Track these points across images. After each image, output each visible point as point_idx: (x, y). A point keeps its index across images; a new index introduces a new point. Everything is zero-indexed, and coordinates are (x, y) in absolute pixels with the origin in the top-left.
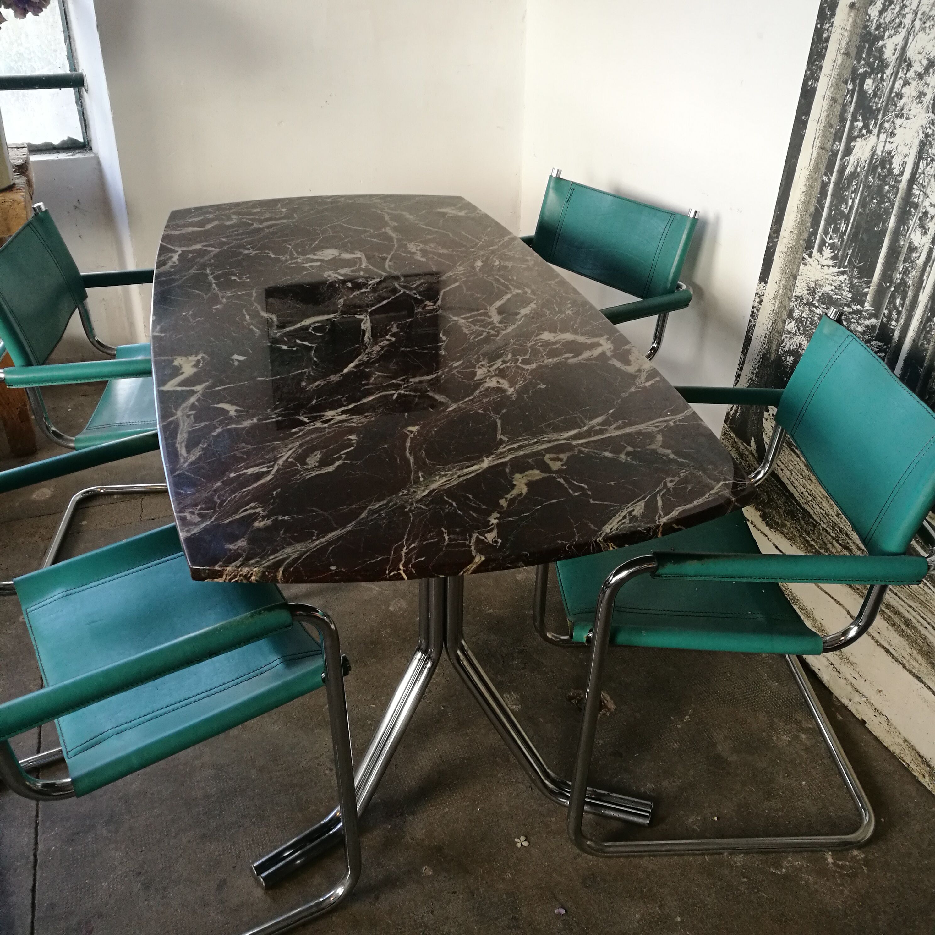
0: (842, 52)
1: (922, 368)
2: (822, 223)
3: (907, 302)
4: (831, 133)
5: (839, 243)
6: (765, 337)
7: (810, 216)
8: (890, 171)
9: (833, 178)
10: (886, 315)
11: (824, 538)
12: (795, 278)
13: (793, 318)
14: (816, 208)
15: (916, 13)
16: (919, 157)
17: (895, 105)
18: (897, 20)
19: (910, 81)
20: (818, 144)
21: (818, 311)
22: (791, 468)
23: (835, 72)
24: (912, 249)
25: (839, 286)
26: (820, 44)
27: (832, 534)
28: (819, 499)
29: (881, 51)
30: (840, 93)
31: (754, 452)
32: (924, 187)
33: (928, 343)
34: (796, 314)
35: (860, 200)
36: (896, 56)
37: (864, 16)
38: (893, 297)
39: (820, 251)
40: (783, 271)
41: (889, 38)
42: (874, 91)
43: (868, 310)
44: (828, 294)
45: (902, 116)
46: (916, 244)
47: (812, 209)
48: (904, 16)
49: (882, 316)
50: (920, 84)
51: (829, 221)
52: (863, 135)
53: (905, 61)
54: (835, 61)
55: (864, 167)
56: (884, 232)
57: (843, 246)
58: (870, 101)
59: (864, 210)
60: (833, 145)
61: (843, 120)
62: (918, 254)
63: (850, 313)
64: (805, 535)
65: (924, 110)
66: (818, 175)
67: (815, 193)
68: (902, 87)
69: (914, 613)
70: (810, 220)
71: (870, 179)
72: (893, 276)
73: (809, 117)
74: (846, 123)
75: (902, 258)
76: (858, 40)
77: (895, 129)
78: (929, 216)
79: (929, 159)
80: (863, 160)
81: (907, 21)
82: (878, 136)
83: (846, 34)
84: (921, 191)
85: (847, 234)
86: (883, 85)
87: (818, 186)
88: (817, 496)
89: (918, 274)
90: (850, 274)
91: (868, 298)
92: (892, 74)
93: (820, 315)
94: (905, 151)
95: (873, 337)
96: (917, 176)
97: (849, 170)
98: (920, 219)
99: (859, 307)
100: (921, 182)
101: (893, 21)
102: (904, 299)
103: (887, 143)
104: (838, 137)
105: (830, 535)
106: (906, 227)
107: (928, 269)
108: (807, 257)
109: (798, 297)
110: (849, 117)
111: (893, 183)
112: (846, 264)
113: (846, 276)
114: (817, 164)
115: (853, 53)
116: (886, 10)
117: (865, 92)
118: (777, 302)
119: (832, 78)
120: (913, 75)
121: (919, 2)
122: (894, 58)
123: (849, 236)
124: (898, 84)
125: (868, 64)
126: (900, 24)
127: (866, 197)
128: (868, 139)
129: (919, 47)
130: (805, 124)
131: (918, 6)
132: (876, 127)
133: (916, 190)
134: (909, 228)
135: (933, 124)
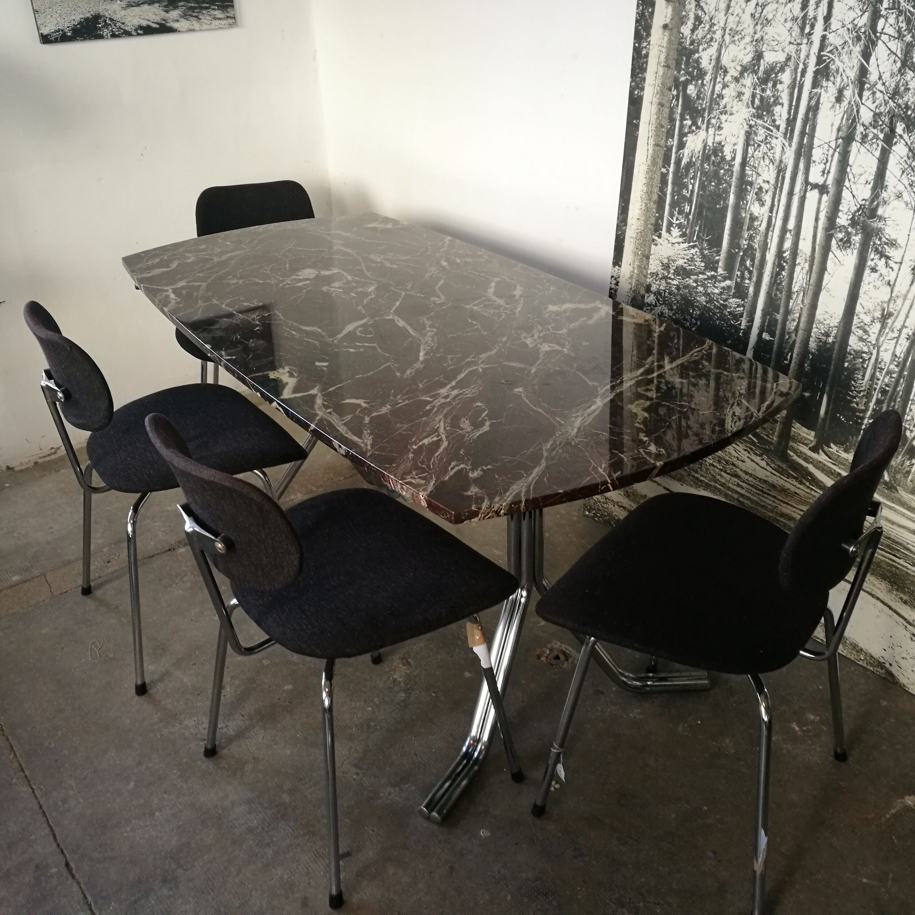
0: (662, 64)
1: (778, 314)
2: (667, 208)
3: (757, 262)
4: (663, 132)
5: (686, 223)
7: (654, 203)
8: (723, 158)
9: (672, 169)
10: (739, 275)
11: (714, 472)
12: (648, 258)
13: (651, 292)
14: (659, 196)
15: (724, 29)
16: (747, 144)
17: (718, 104)
18: (709, 36)
19: (729, 84)
20: (652, 142)
21: (675, 282)
23: (659, 82)
24: (753, 219)
25: (692, 258)
26: (641, 59)
27: (720, 467)
29: (698, 61)
30: (666, 99)
32: (755, 168)
33: (781, 293)
34: (654, 288)
35: (699, 184)
36: (712, 65)
37: (678, 35)
38: (743, 260)
39: (669, 231)
40: (635, 254)
41: (703, 50)
42: (697, 94)
43: (722, 274)
44: (682, 266)
45: (726, 113)
46: (756, 214)
47: (655, 197)
48: (714, 32)
49: (735, 277)
50: (738, 86)
51: (673, 205)
52: (693, 131)
53: (721, 68)
54: (656, 73)
55: (699, 157)
56: (725, 208)
57: (690, 225)
58: (695, 103)
59: (704, 192)
60: (666, 142)
61: (672, 120)
62: (760, 223)
63: (705, 279)
64: (693, 473)
65: (745, 107)
66: (657, 168)
67: (655, 184)
68: (722, 90)
70: (655, 206)
71: (706, 166)
72: (740, 243)
73: (640, 121)
74: (676, 123)
75: (745, 227)
76: (676, 54)
77: (721, 123)
78: (764, 190)
79: (756, 145)
80: (696, 151)
81: (718, 35)
82: (707, 131)
83: (664, 50)
84: (753, 171)
85: (692, 214)
86: (704, 89)
87: (658, 177)
89: (762, 238)
90: (700, 247)
91: (720, 264)
92: (711, 80)
93: (677, 285)
94: (734, 140)
95: (729, 295)
96: (748, 159)
97: (684, 161)
98: (757, 194)
99: (713, 273)
100: (752, 164)
101: (705, 37)
102: (753, 260)
103: (716, 135)
104: (670, 134)
105: (717, 468)
106: (745, 202)
107: (770, 233)
108: (656, 238)
109: (653, 273)
110: (678, 117)
111: (727, 167)
112: (695, 239)
113: (696, 249)
114: (654, 159)
115: (673, 64)
116: (697, 29)
117: (689, 96)
118: (634, 281)
119: (656, 87)
120: (730, 79)
121: (726, 21)
122: (711, 67)
123: (694, 215)
124: (718, 87)
125: (687, 73)
126: (712, 39)
127: (704, 181)
128: (699, 134)
129: (731, 57)
130: (637, 126)
131: (726, 24)
132: (703, 123)
133: (748, 171)
134: (747, 202)
135: (754, 117)
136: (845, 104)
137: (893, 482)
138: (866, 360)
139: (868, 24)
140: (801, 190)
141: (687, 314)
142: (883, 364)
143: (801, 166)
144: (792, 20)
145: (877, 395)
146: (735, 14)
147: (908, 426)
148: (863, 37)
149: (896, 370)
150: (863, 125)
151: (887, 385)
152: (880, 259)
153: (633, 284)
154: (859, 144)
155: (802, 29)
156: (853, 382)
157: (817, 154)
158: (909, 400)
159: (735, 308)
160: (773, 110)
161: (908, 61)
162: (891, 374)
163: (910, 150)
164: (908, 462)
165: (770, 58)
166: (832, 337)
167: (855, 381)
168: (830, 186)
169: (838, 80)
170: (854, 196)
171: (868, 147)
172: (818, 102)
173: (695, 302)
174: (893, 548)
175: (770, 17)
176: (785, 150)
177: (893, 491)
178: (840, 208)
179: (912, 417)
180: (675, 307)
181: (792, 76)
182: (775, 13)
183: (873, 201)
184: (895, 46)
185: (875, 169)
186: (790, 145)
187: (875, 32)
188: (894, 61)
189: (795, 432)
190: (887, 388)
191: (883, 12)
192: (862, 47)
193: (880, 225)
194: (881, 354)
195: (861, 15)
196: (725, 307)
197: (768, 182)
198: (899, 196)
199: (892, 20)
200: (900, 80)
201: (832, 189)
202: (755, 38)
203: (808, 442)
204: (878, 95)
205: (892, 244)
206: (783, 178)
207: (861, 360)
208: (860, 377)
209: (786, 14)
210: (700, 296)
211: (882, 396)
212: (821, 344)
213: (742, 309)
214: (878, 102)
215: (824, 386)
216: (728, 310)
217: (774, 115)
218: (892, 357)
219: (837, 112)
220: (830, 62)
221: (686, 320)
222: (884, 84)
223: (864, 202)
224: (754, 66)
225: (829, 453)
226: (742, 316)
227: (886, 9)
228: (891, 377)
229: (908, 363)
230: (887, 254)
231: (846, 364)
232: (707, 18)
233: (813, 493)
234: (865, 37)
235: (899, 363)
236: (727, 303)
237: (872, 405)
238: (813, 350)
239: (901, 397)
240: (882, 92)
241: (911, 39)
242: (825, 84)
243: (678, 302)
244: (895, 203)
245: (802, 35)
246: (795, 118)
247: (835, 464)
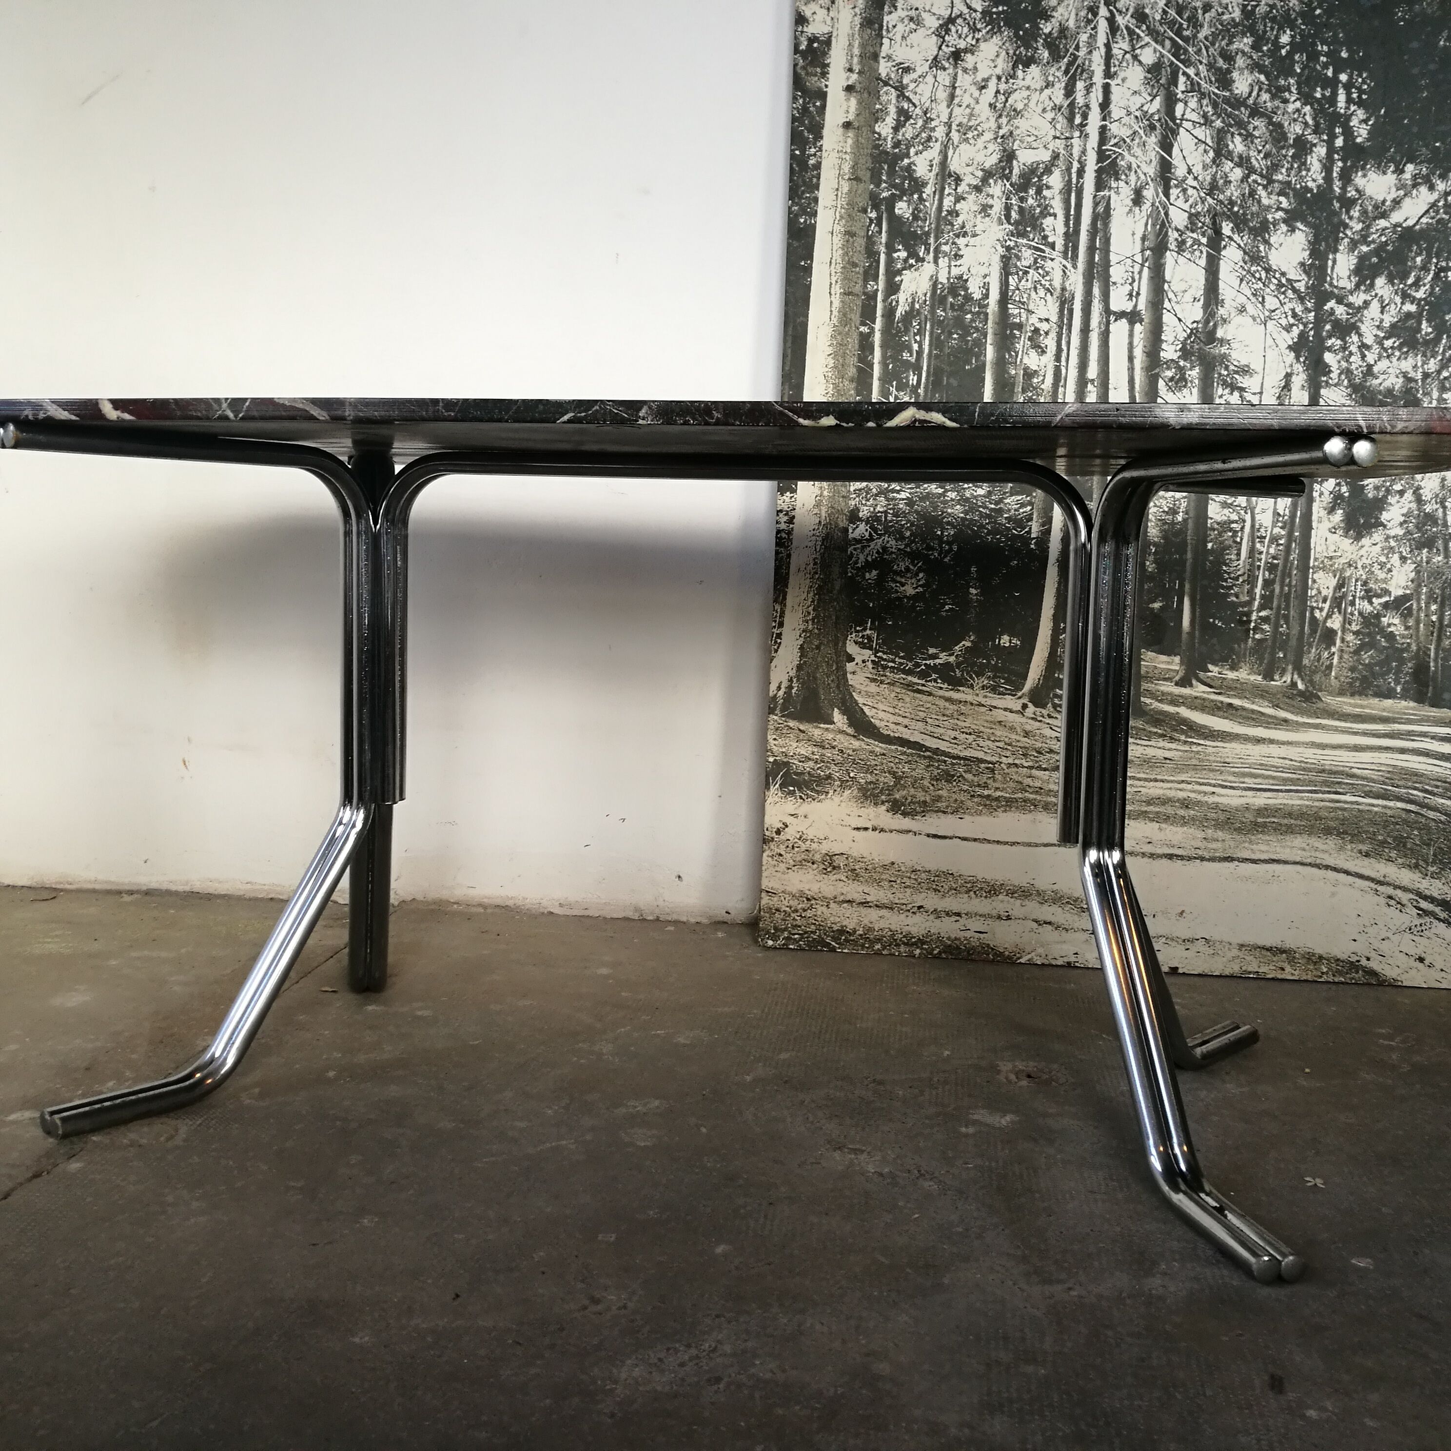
0: (847, 177)
4: (857, 273)
6: (816, 564)
7: (852, 380)
8: (968, 298)
9: (878, 325)
11: (1015, 777)
13: (860, 520)
14: (860, 370)
15: (949, 125)
16: (1006, 273)
17: (953, 225)
18: (924, 135)
19: (966, 196)
20: (837, 289)
21: (903, 495)
22: (922, 715)
23: (842, 202)
24: (1029, 374)
26: (805, 173)
27: (1026, 764)
28: (988, 730)
29: (909, 169)
30: (860, 225)
31: (845, 728)
32: (1023, 303)
34: (864, 512)
35: (931, 341)
36: (934, 173)
37: (870, 135)
41: (916, 154)
42: (913, 214)
45: (965, 234)
46: (1034, 368)
47: (852, 371)
48: (933, 130)
50: (980, 197)
51: (887, 378)
52: (912, 266)
53: (950, 176)
54: (837, 190)
55: (926, 301)
56: (982, 368)
58: (910, 226)
59: (941, 351)
60: (865, 287)
61: (872, 254)
62: (1042, 378)
64: (980, 791)
65: (995, 224)
66: (851, 327)
67: (850, 351)
68: (955, 204)
69: (1189, 787)
70: (854, 385)
71: (939, 312)
73: (812, 261)
74: (879, 258)
75: (1018, 389)
76: (870, 161)
77: (959, 249)
78: (1042, 332)
79: (1021, 273)
81: (940, 133)
82: (936, 261)
83: (848, 157)
84: (1020, 308)
85: (922, 386)
86: (925, 206)
87: (853, 342)
88: (982, 729)
89: (1049, 395)
92: (934, 193)
94: (984, 270)
95: (1005, 493)
96: (1010, 294)
97: (900, 311)
98: (1030, 339)
100: (1017, 299)
101: (917, 136)
103: (953, 267)
104: (871, 274)
105: (1023, 767)
106: (1013, 354)
107: (1061, 390)
110: (883, 249)
111: (977, 309)
114: (845, 315)
115: (865, 175)
116: (904, 126)
117: (900, 218)
118: (824, 509)
119: (838, 210)
120: (967, 189)
121: (951, 114)
122: (932, 175)
123: (926, 388)
124: (948, 202)
125: (894, 186)
126: (929, 139)
127: (939, 335)
128: (921, 269)
129: (965, 159)
130: (808, 271)
131: (950, 118)
132: (929, 253)
133: (1013, 310)
134: (1017, 353)
135: (1013, 235)
136: (1147, 207)
137: (1311, 689)
138: (1237, 532)
139: (1163, 110)
140: (1100, 323)
141: (932, 539)
142: (1262, 530)
143: (1096, 291)
144: (1053, 109)
145: (1264, 575)
146: (964, 106)
147: (1315, 605)
148: (1158, 125)
149: (1283, 533)
150: (1177, 230)
151: (1274, 558)
152: (1231, 394)
153: (824, 514)
154: (1175, 254)
155: (1071, 119)
156: (1224, 568)
157: (1116, 273)
158: (1309, 568)
159: (1015, 510)
160: (1042, 224)
161: (1222, 149)
162: (1277, 541)
163: (1245, 253)
164: (1326, 653)
165: (1025, 157)
166: (1181, 514)
167: (1227, 565)
168: (1143, 312)
169: (1133, 178)
170: (1180, 320)
171: (1189, 256)
172: (1108, 208)
173: (945, 517)
174: (1332, 782)
175: (1020, 106)
176: (1068, 273)
177: (1314, 700)
178: (1163, 338)
179: (1318, 589)
180: (908, 534)
181: (1063, 178)
182: (1026, 101)
183: (1207, 322)
184: (1200, 132)
185: (1203, 281)
186: (1075, 267)
187: (1173, 119)
188: (1205, 151)
189: (1147, 666)
190: (1275, 561)
191: (1180, 96)
192: (1159, 137)
193: (1223, 350)
194: (1257, 517)
195: (1152, 100)
196: (1000, 511)
197: (1047, 320)
198: (1242, 310)
199: (1193, 103)
200: (1217, 172)
201: (1146, 315)
202: (1000, 134)
203: (1172, 674)
204: (1190, 191)
205: (1245, 371)
206: (1071, 311)
207: (1230, 534)
208: (1233, 557)
209: (1043, 102)
210: (952, 507)
211: (1270, 573)
212: (1166, 527)
213: (1029, 508)
214: (1191, 201)
215: (1182, 586)
216: (1005, 516)
217: (1044, 230)
218: (1274, 517)
219: (1137, 217)
220: (1116, 158)
221: (933, 549)
222: (1196, 178)
223: (1195, 325)
224: (1004, 169)
225: (1208, 681)
226: (1031, 519)
227: (1183, 92)
228: (1278, 545)
229: (1298, 520)
230: (1240, 385)
231: (1210, 545)
232: (918, 111)
233: (1194, 748)
234: (1161, 126)
235: (1285, 523)
236: (1002, 505)
237: (1258, 591)
238: (1156, 539)
239: (1297, 568)
240: (1194, 188)
241: (1222, 125)
242: (1114, 184)
243: (912, 524)
244: (1237, 320)
245: (1072, 127)
246: (1077, 232)
247: (1220, 694)
